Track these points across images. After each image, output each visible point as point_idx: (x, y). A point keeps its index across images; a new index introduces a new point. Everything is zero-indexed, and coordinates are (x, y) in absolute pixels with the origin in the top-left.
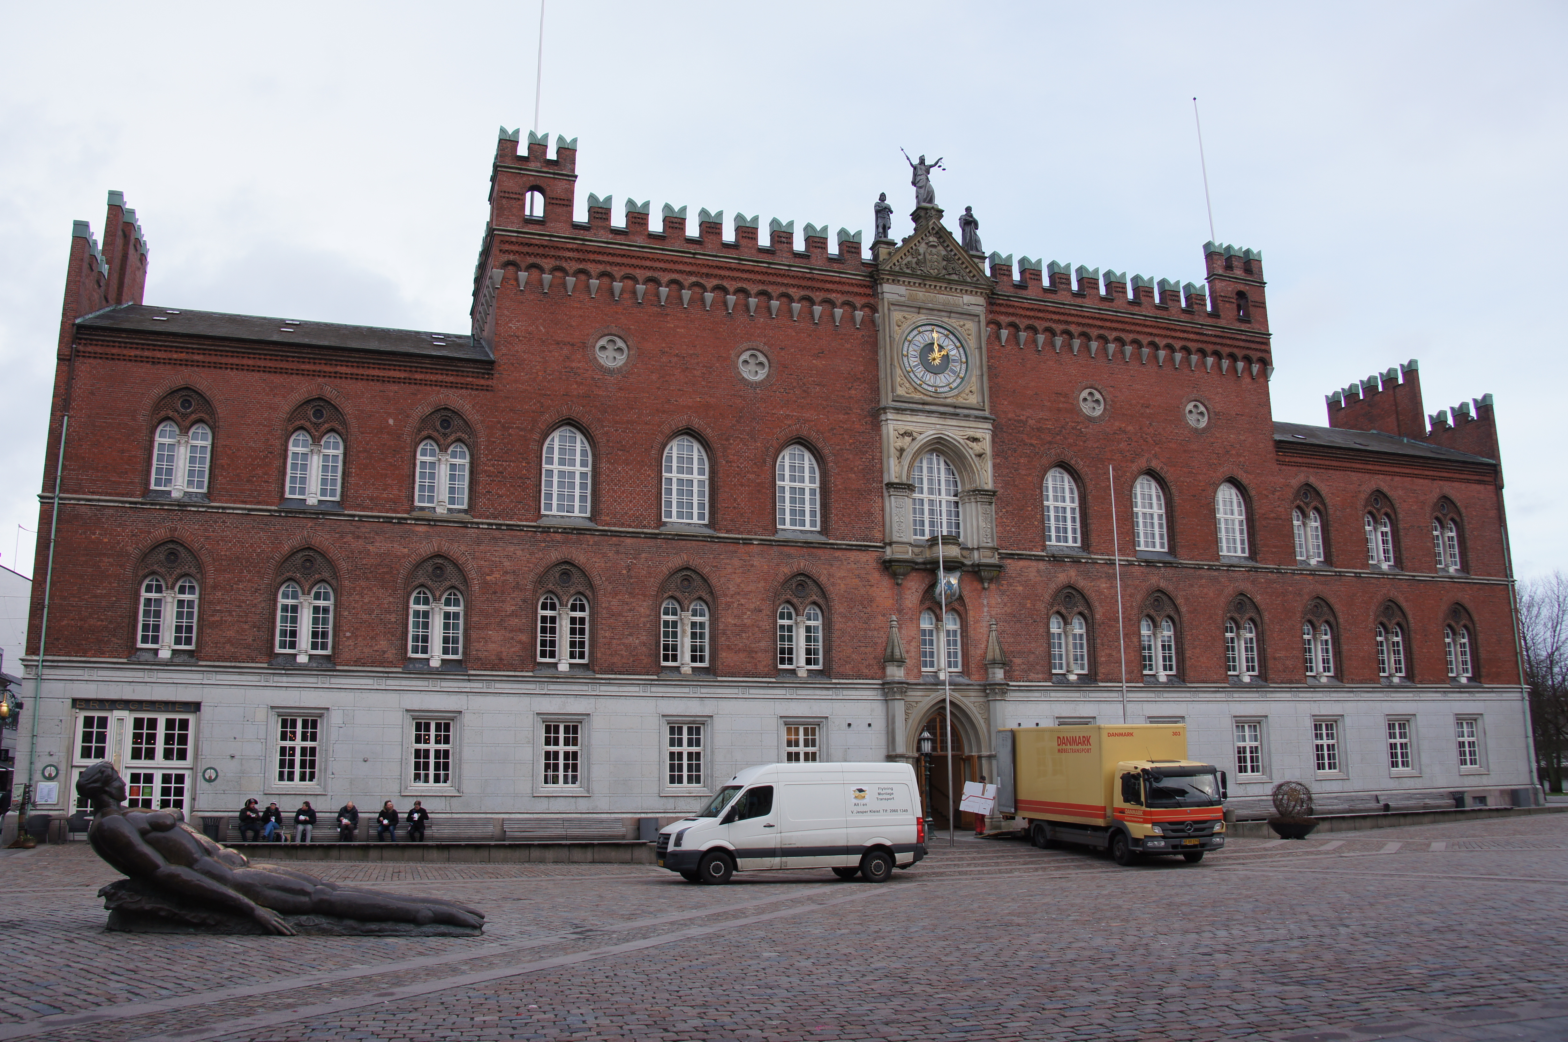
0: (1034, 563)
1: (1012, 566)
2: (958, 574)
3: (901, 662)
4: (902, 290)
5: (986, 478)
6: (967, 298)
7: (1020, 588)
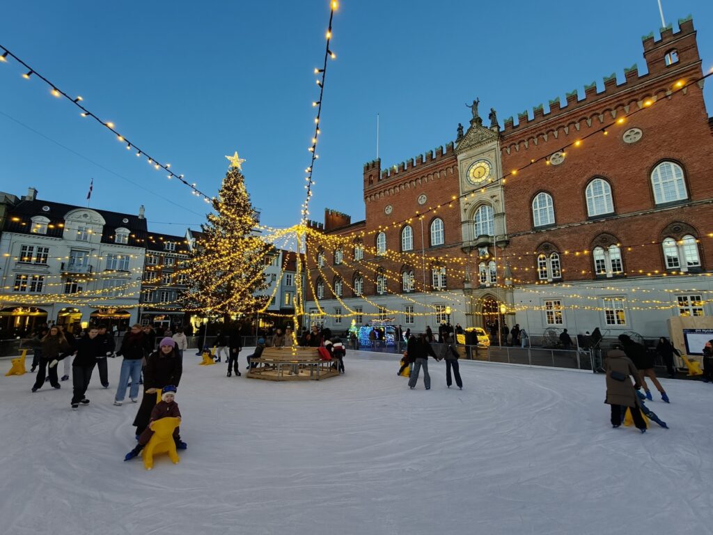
0: (526, 236)
1: (515, 239)
2: (486, 248)
3: (468, 282)
4: (464, 154)
5: (501, 208)
6: (490, 145)
7: (519, 247)
